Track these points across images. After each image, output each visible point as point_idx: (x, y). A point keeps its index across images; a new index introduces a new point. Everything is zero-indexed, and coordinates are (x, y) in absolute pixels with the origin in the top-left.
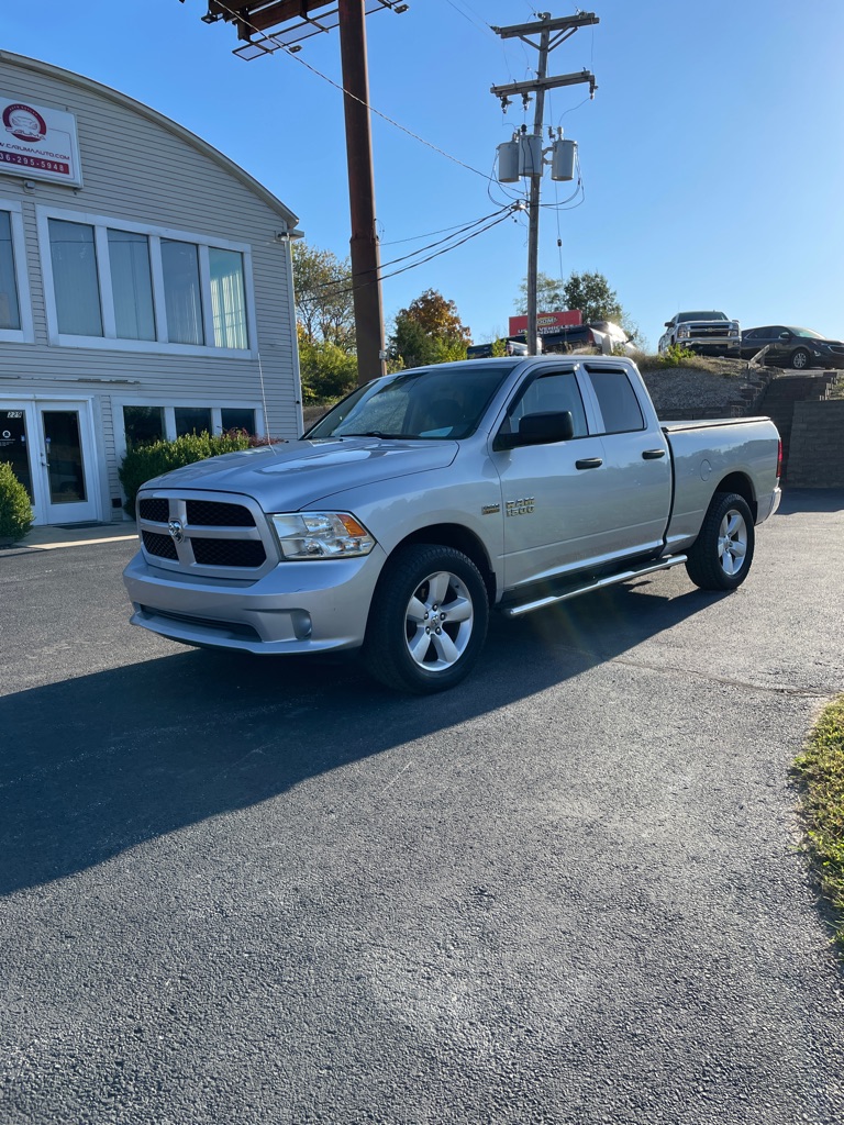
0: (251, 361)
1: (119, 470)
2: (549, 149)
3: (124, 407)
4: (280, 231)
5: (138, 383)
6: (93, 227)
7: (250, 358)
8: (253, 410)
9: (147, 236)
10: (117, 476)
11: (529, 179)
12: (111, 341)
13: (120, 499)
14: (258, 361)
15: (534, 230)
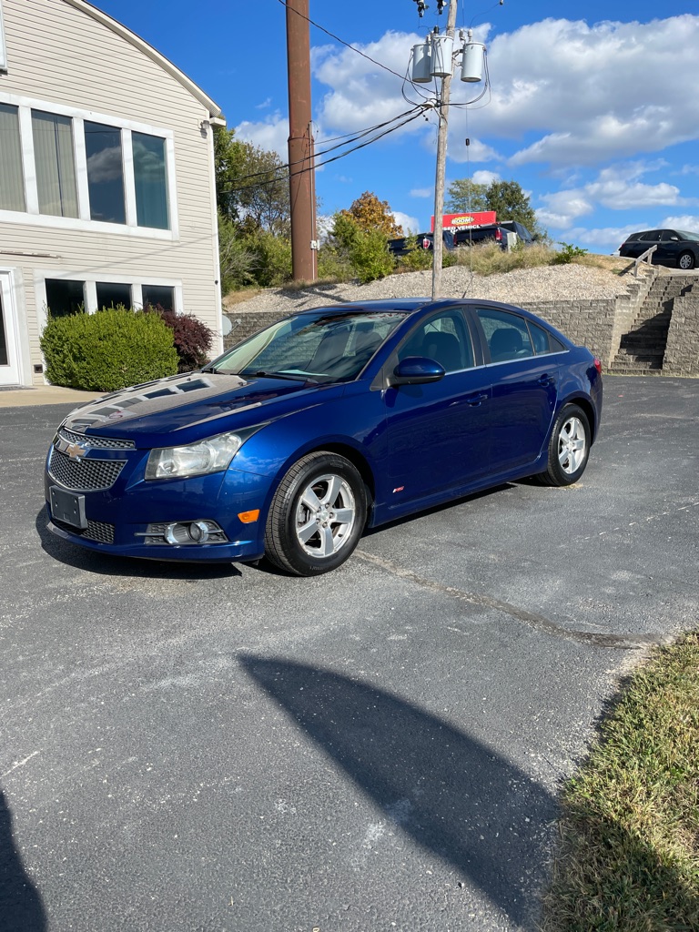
0: (172, 242)
1: (40, 338)
2: (460, 51)
3: (46, 279)
4: (201, 119)
5: (60, 257)
6: (18, 107)
7: (170, 239)
8: (173, 287)
9: (70, 118)
10: (38, 344)
11: (439, 79)
12: (32, 216)
13: (41, 365)
14: (179, 242)
15: (443, 129)
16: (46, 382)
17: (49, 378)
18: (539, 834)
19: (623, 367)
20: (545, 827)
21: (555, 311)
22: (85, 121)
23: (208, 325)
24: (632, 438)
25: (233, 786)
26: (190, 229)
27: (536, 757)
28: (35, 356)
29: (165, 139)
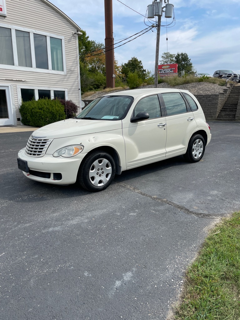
0: (64, 75)
1: (19, 109)
2: (164, 7)
3: (21, 89)
4: (74, 32)
5: (26, 81)
6: (11, 29)
7: (63, 74)
8: (64, 91)
9: (29, 33)
10: (19, 111)
11: (157, 17)
12: (16, 67)
13: (20, 118)
14: (66, 75)
15: (158, 34)
16: (21, 124)
17: (22, 123)
18: (176, 285)
19: (221, 118)
20: (179, 283)
22: (34, 33)
23: (77, 104)
24: (222, 143)
25: (70, 266)
26: (70, 71)
27: (178, 257)
28: (18, 115)
29: (61, 39)
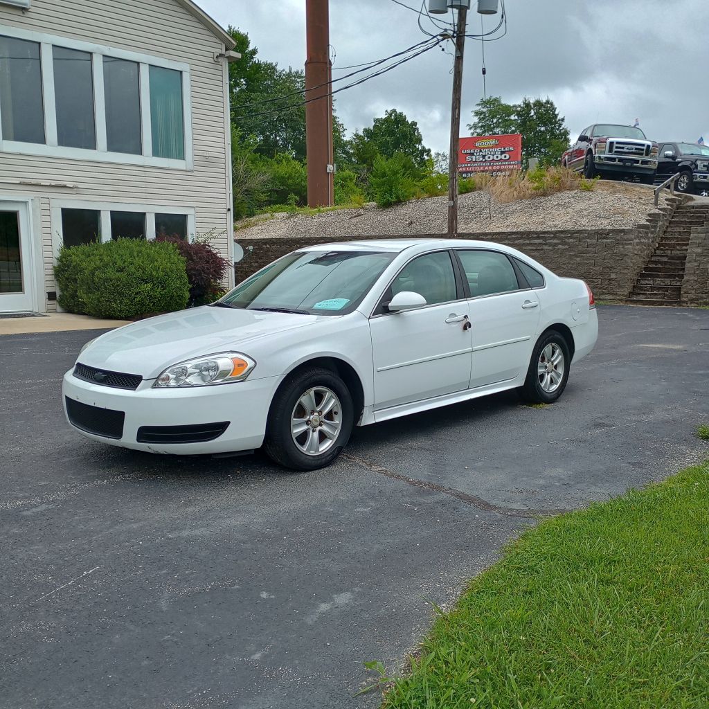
0: (186, 171)
1: (54, 267)
3: (62, 209)
4: (220, 51)
5: (76, 187)
6: (39, 43)
7: (185, 169)
8: (186, 216)
9: (91, 53)
10: (51, 272)
11: (456, 11)
12: (51, 147)
13: (55, 293)
14: (192, 171)
15: (459, 59)
16: (59, 309)
17: (61, 306)
19: (642, 297)
21: (572, 240)
22: (104, 56)
23: (221, 253)
25: (232, 585)
26: (202, 159)
28: (49, 284)
29: (181, 72)
